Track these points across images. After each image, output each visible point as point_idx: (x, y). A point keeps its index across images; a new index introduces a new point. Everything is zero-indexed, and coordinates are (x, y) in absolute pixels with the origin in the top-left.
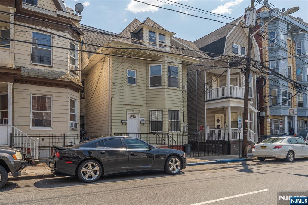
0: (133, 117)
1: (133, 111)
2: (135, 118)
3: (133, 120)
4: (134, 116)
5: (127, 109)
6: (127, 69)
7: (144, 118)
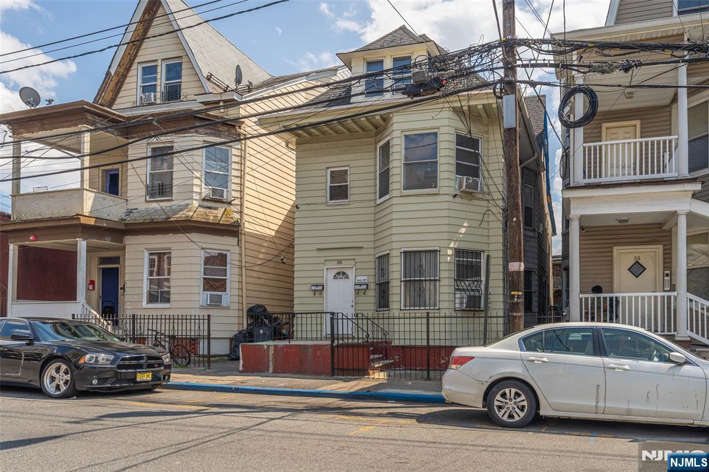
0: (342, 275)
1: (340, 262)
2: (347, 277)
3: (341, 282)
4: (344, 274)
5: (327, 258)
6: (328, 168)
7: (366, 278)
